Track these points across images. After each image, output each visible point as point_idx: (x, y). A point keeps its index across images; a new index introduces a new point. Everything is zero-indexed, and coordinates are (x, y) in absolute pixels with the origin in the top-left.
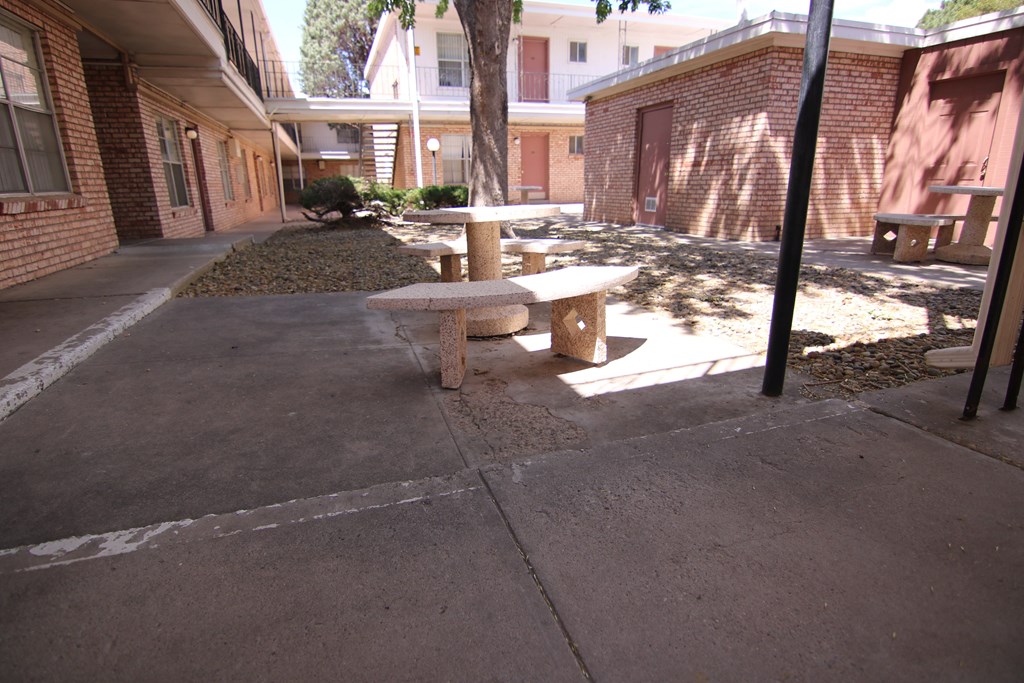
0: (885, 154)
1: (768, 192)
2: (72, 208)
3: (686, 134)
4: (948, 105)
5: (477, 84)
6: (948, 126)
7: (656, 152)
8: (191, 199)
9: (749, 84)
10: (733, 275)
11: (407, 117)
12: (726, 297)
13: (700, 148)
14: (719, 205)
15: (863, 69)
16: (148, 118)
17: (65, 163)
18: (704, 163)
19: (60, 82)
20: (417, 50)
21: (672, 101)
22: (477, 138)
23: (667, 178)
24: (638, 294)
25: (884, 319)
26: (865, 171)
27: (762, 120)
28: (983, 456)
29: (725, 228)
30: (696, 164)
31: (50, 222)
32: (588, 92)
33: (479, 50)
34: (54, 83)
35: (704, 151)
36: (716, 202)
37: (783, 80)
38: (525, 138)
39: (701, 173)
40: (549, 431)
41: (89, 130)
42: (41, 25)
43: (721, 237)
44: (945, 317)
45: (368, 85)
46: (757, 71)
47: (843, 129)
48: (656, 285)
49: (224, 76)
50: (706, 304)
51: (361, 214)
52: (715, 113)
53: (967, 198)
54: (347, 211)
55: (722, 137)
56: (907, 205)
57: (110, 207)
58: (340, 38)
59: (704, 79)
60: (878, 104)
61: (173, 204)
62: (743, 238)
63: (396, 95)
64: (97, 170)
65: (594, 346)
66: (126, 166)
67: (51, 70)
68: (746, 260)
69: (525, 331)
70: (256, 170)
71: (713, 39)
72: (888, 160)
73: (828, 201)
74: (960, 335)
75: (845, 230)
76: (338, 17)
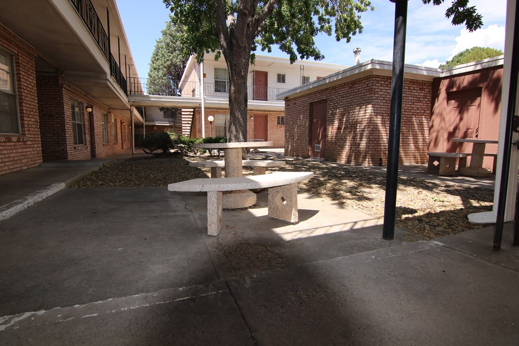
0: (429, 125)
1: (375, 142)
2: (19, 142)
3: (333, 115)
4: (456, 103)
5: (233, 88)
6: (457, 112)
7: (320, 123)
8: (85, 141)
9: (362, 92)
10: (360, 180)
11: (199, 106)
12: (359, 190)
13: (341, 121)
14: (351, 148)
15: (415, 86)
16: (67, 101)
17: (19, 119)
18: (343, 128)
19: (22, 80)
20: (204, 75)
21: (326, 99)
22: (232, 114)
23: (325, 135)
24: (313, 188)
25: (440, 201)
26: (420, 133)
27: (370, 109)
28: (510, 271)
29: (355, 159)
30: (339, 129)
31: (6, 148)
32: (286, 95)
33: (234, 72)
34: (19, 80)
35: (343, 123)
36: (350, 146)
37: (378, 90)
38: (256, 116)
39: (342, 133)
40: (267, 259)
41: (35, 104)
42: (16, 52)
43: (353, 164)
44: (470, 200)
45: (180, 91)
46: (366, 86)
47: (408, 113)
48: (323, 185)
49: (108, 82)
50: (348, 194)
51: (172, 151)
52: (347, 105)
53: (471, 144)
54: (166, 149)
55: (351, 116)
56: (442, 148)
57: (40, 143)
58: (168, 70)
59: (341, 90)
60: (424, 102)
61: (75, 143)
62: (364, 164)
63: (194, 95)
64: (36, 123)
65: (291, 213)
66: (53, 123)
67: (18, 74)
68: (367, 174)
69: (254, 206)
70: (121, 129)
71: (345, 71)
72: (431, 128)
73: (404, 147)
74: (480, 209)
75: (413, 161)
76: (168, 60)
